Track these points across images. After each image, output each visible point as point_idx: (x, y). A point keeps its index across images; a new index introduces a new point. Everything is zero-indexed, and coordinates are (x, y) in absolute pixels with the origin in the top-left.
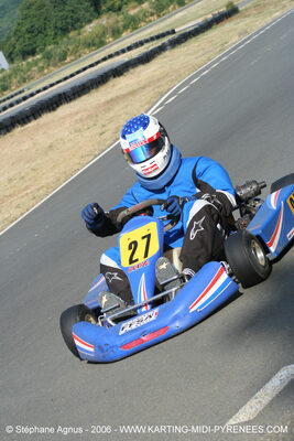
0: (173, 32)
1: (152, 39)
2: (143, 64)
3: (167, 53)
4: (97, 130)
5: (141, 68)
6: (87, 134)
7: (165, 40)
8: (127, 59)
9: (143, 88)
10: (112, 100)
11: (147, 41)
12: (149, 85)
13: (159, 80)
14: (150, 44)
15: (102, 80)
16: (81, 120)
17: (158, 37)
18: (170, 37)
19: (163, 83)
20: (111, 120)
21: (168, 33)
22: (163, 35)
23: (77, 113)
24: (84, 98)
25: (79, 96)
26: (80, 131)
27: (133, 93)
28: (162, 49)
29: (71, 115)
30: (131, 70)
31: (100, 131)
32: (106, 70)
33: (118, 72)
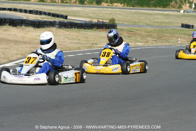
0: (66, 17)
1: (49, 14)
2: (34, 27)
3: (54, 29)
5: (31, 29)
7: (57, 20)
8: (25, 18)
9: (25, 43)
11: (45, 14)
12: (29, 43)
14: (46, 17)
17: (54, 15)
18: (61, 20)
21: (62, 16)
22: (58, 16)
27: (16, 42)
28: (52, 24)
30: (23, 27)
33: (14, 23)
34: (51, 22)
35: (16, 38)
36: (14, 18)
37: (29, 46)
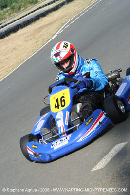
4: (35, 41)
6: (30, 42)
10: (41, 27)
13: (62, 18)
15: (37, 18)
16: (27, 36)
19: (63, 19)
20: (41, 36)
23: (26, 33)
25: (27, 26)
26: (27, 41)
29: (23, 34)
31: (36, 41)
32: (39, 14)
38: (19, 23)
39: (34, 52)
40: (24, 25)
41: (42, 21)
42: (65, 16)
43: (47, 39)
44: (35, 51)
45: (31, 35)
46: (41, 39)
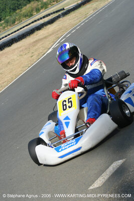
0: (64, 9)
1: (54, 13)
2: (50, 24)
3: (61, 19)
5: (49, 26)
6: (25, 57)
7: (60, 13)
8: (43, 22)
9: (50, 35)
10: (36, 41)
11: (52, 14)
12: (53, 34)
13: (57, 31)
14: (53, 15)
15: (32, 32)
16: (22, 50)
17: (57, 12)
18: (62, 12)
19: (59, 33)
20: (36, 50)
21: (61, 10)
22: (59, 11)
23: (20, 47)
24: (24, 40)
25: (21, 39)
26: (22, 55)
27: (46, 38)
28: (58, 17)
29: (17, 48)
30: (45, 27)
31: (31, 55)
32: (33, 27)
33: (39, 28)
34: (57, 16)
35: (45, 36)
36: (37, 25)
37: (54, 35)
38: (13, 37)
39: (29, 67)
40: (19, 39)
41: (37, 34)
42: (61, 29)
43: (43, 53)
44: (29, 65)
45: (26, 49)
46: (36, 53)
